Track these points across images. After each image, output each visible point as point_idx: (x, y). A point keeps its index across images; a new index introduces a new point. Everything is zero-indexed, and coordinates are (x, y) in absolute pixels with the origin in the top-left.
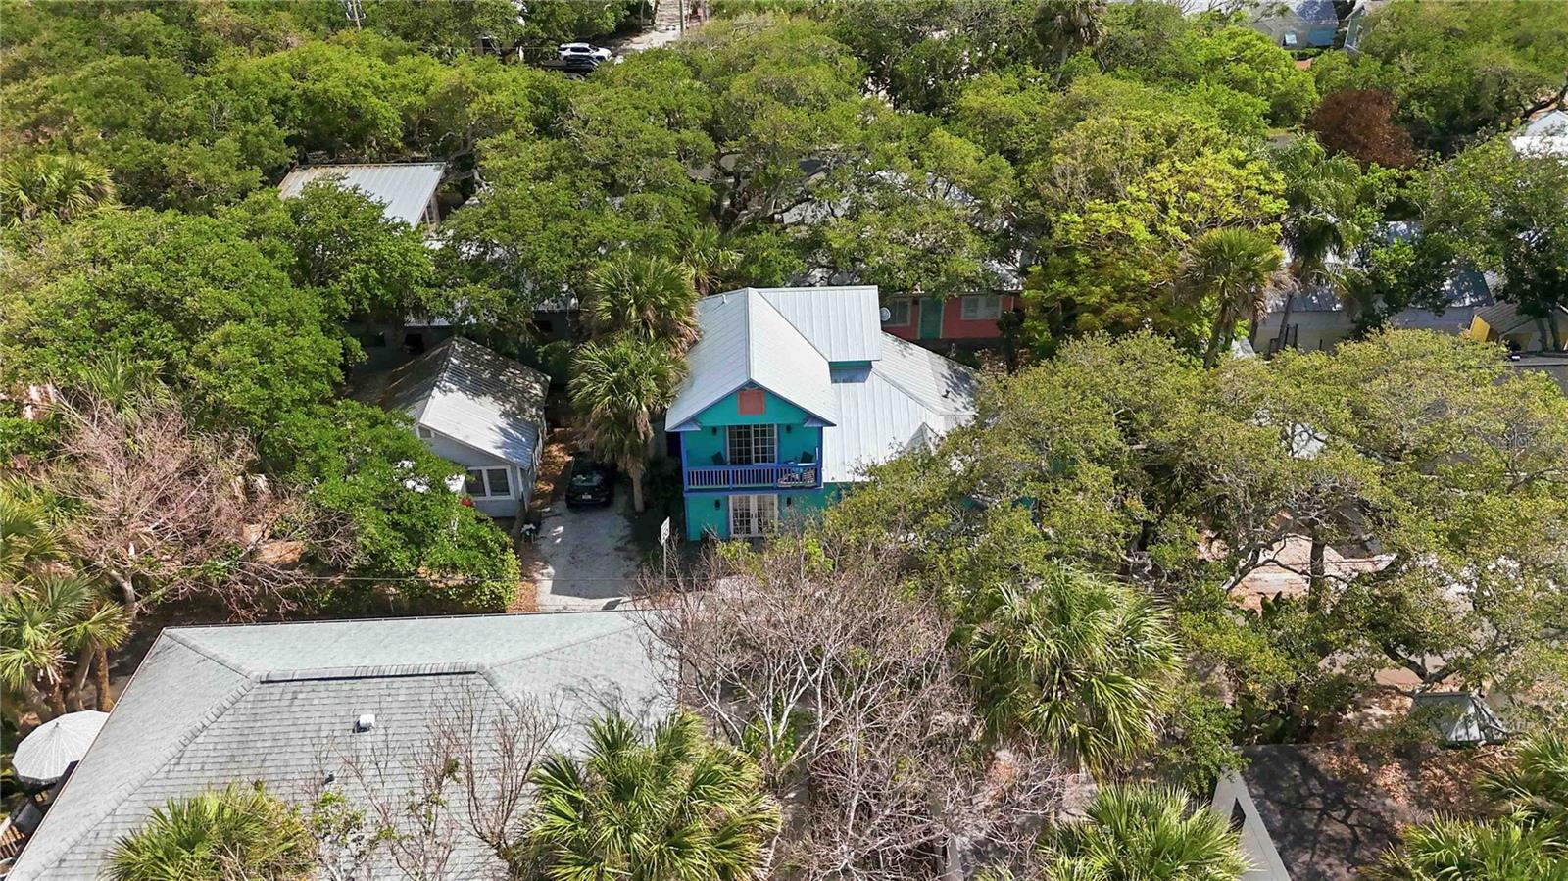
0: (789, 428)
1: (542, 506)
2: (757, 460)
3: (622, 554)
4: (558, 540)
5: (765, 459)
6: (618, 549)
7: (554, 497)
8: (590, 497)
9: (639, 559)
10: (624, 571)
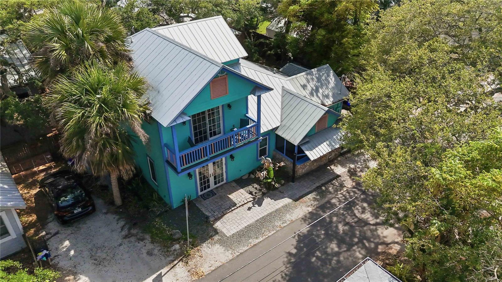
0: (229, 106)
1: (36, 233)
2: (211, 136)
3: (133, 239)
4: (72, 252)
5: (215, 134)
6: (126, 237)
7: (41, 223)
8: (80, 210)
9: (148, 237)
10: (144, 251)
